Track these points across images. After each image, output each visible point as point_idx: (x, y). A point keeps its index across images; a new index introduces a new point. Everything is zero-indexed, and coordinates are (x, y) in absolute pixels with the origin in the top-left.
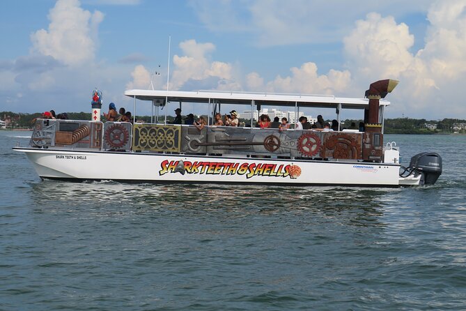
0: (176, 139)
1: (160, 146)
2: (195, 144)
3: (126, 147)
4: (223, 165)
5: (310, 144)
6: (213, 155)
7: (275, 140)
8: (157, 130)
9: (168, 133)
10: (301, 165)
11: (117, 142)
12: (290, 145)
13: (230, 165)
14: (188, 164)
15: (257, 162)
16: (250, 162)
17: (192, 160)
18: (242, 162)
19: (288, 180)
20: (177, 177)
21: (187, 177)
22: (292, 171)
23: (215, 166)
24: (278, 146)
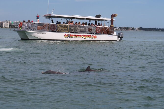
0: (68, 28)
1: (64, 30)
2: (72, 30)
3: (55, 30)
4: (79, 35)
5: (98, 30)
6: (76, 33)
7: (91, 29)
8: (63, 26)
9: (66, 27)
10: (97, 35)
11: (53, 29)
12: (94, 30)
13: (81, 35)
14: (71, 35)
15: (87, 35)
16: (85, 35)
17: (72, 34)
18: (83, 35)
19: (94, 39)
20: (68, 39)
21: (70, 39)
22: (95, 37)
23: (77, 36)
24: (91, 30)
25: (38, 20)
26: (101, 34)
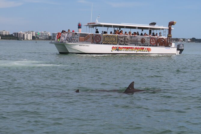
0: (116, 40)
1: (111, 42)
2: (122, 41)
3: (101, 42)
4: (130, 48)
5: (153, 41)
6: (126, 45)
7: (144, 40)
8: (110, 36)
9: (113, 37)
10: (151, 48)
11: (98, 40)
12: (147, 41)
13: (132, 48)
14: (120, 48)
15: (139, 47)
16: (137, 47)
17: (121, 46)
18: (135, 47)
19: (147, 53)
20: (117, 52)
21: (119, 52)
22: (149, 50)
23: (127, 48)
24: (145, 42)
25: (80, 30)
26: (156, 46)
